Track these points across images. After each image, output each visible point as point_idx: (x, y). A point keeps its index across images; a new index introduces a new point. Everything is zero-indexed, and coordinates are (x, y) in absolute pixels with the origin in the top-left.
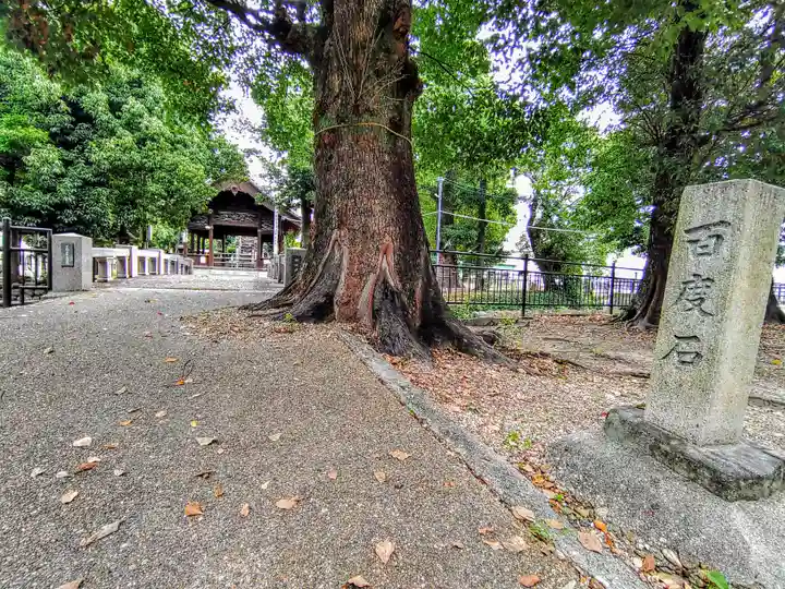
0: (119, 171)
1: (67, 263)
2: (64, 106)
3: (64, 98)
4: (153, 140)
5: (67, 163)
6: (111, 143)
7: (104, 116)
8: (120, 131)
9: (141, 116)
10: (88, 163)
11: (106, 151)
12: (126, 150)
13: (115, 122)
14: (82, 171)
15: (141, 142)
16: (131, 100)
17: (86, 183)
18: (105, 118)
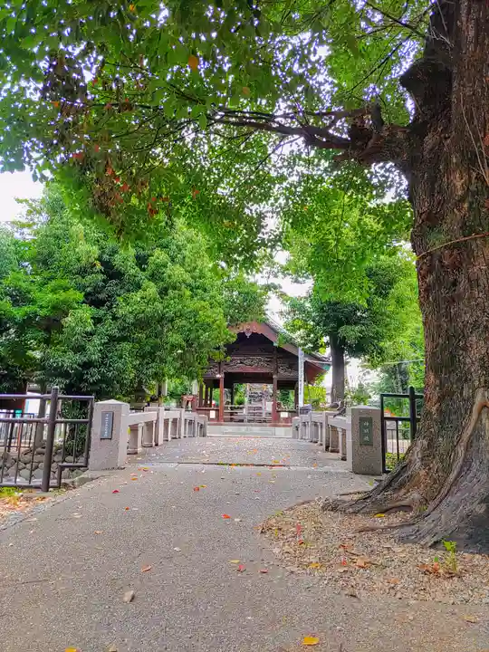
0: (142, 323)
1: (106, 435)
2: (99, 266)
3: (100, 259)
4: (174, 288)
5: (97, 321)
6: (137, 296)
7: (133, 270)
8: (146, 283)
9: (165, 266)
10: (115, 318)
11: (130, 305)
12: (150, 301)
13: (142, 275)
14: (109, 327)
15: (163, 292)
16: (157, 252)
17: (112, 339)
18: (132, 271)
